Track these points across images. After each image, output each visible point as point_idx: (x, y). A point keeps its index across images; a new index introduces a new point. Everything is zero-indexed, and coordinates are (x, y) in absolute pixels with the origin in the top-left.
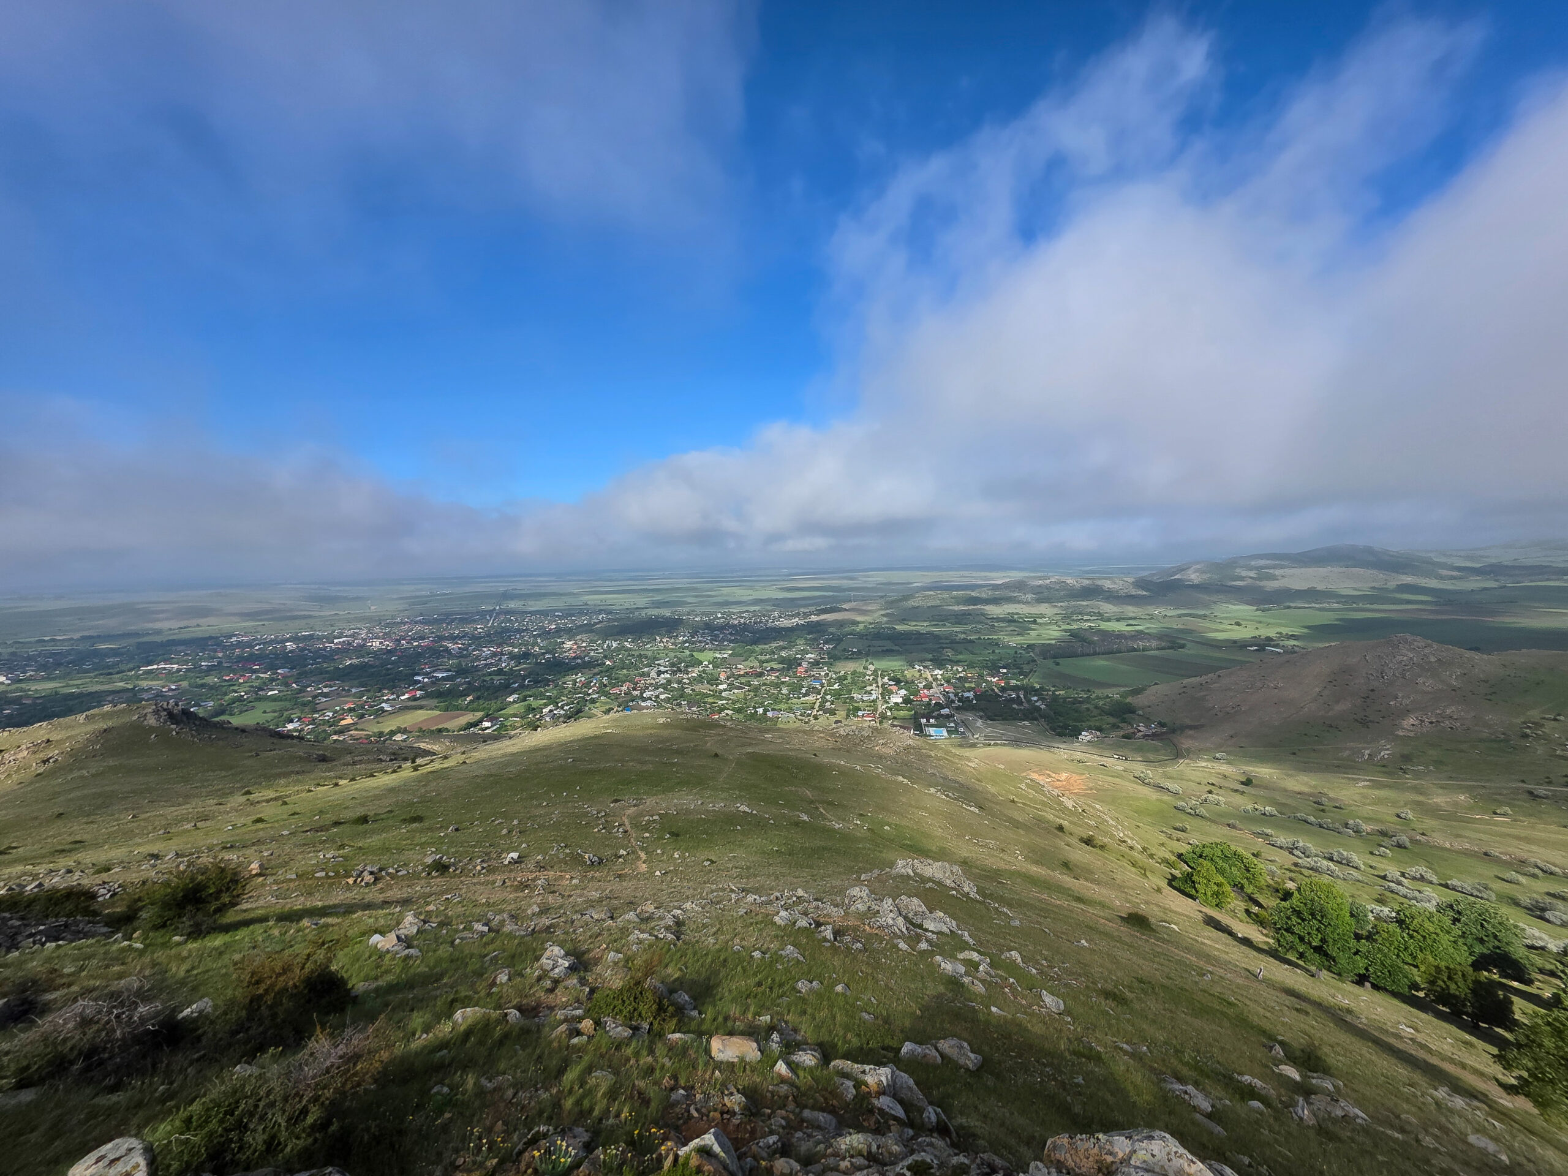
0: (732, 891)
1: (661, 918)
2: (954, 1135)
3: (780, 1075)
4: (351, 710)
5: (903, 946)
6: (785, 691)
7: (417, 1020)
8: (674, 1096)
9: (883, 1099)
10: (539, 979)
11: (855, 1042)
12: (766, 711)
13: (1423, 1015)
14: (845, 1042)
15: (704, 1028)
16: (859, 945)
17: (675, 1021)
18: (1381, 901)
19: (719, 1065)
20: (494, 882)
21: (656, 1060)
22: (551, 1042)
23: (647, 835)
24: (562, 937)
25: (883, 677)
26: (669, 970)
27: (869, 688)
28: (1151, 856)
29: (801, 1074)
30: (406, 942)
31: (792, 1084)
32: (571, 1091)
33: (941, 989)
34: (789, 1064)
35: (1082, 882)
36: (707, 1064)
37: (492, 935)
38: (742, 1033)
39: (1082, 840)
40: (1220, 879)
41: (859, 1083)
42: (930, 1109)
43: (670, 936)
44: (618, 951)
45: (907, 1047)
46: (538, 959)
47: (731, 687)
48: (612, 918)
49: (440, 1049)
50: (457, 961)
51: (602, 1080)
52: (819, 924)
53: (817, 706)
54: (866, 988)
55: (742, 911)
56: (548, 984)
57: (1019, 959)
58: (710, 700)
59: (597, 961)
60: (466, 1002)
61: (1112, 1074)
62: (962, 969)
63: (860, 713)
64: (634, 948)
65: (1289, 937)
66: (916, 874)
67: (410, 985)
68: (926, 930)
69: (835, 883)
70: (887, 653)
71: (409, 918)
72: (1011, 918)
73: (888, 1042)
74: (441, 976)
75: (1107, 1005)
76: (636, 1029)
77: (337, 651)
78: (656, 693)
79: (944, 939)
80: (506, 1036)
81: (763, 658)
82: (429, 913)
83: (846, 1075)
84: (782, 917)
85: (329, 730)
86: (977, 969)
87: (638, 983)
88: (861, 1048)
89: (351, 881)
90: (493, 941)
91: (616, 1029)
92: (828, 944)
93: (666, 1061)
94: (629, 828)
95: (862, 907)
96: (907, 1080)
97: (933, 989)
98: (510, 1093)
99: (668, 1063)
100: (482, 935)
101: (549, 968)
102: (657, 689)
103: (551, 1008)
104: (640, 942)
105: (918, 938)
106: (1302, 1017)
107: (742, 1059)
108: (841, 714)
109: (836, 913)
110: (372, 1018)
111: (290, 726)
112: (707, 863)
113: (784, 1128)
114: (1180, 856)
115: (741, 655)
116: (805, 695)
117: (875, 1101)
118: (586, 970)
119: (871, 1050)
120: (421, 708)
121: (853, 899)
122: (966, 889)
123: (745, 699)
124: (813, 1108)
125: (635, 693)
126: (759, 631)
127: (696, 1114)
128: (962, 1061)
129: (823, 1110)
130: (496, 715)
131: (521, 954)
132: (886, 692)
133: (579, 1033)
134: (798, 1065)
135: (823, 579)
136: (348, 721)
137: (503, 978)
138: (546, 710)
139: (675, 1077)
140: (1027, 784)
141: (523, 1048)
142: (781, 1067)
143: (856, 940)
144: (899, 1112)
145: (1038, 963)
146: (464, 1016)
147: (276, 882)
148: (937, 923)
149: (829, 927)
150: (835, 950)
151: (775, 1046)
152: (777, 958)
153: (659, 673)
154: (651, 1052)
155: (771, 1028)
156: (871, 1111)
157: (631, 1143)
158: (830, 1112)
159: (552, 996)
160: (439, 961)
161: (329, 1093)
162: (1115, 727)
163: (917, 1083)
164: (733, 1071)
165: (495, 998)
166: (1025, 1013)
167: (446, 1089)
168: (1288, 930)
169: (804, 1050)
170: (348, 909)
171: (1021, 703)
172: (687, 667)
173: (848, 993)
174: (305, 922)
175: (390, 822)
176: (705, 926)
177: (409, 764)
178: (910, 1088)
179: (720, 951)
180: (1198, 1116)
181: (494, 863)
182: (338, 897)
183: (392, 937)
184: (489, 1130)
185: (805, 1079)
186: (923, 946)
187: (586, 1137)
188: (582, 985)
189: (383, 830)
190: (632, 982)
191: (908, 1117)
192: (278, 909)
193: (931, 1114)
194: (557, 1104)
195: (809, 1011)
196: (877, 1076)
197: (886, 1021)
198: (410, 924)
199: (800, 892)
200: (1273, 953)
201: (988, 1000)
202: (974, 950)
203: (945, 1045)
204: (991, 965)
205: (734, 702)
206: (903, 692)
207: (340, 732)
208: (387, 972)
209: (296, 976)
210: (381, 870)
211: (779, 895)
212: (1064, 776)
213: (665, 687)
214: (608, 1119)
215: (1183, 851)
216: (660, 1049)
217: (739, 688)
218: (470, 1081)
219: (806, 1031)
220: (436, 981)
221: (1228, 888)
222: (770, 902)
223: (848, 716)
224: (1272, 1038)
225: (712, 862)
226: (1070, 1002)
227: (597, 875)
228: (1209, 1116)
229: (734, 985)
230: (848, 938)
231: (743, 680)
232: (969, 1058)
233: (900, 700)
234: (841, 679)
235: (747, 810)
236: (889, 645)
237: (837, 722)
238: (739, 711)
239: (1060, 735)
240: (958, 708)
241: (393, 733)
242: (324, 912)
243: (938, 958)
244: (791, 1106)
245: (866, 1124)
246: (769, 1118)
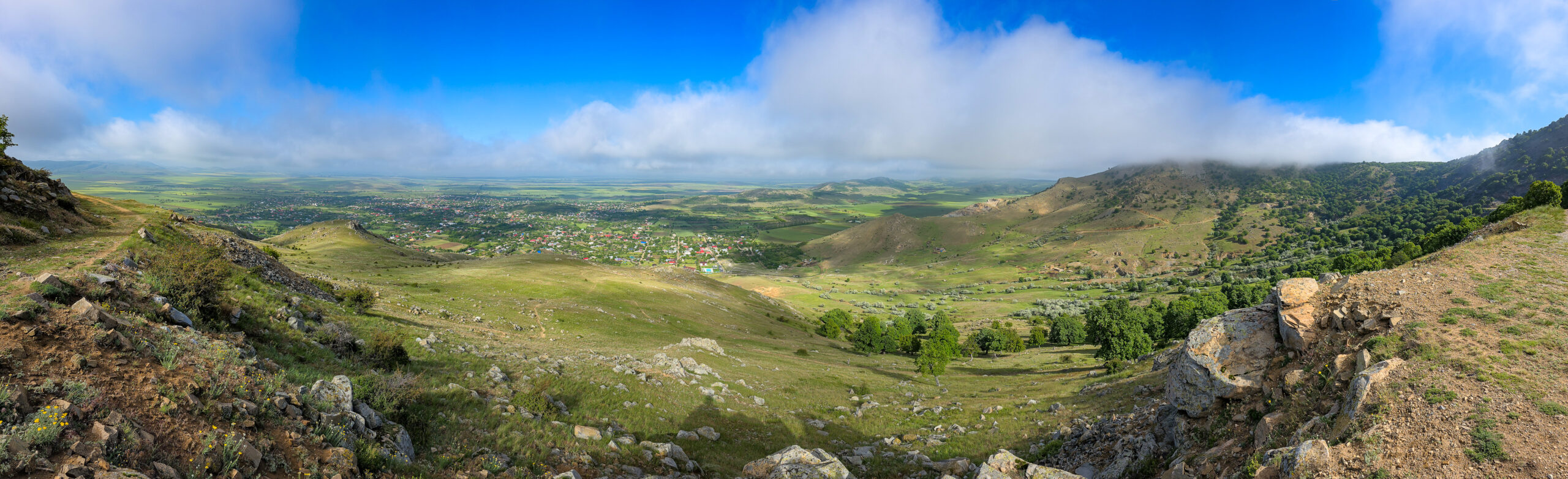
0: (591, 353)
1: (551, 363)
2: (703, 473)
3: (611, 448)
4: (414, 235)
5: (682, 382)
6: (625, 247)
7: (434, 380)
8: (553, 451)
9: (666, 459)
10: (488, 380)
11: (654, 432)
12: (614, 258)
13: (899, 357)
14: (649, 432)
15: (572, 420)
16: (659, 383)
17: (556, 415)
18: (889, 319)
19: (578, 440)
20: (468, 329)
21: (545, 432)
22: (491, 411)
23: (546, 319)
24: (500, 363)
25: (680, 240)
26: (555, 389)
27: (672, 247)
28: (809, 321)
29: (623, 447)
30: (431, 345)
31: (618, 453)
32: (501, 437)
33: (701, 403)
34: (616, 443)
35: (778, 340)
36: (572, 438)
37: (466, 353)
38: (592, 426)
39: (778, 319)
40: (836, 325)
41: (654, 452)
42: (690, 462)
43: (556, 373)
44: (528, 376)
45: (680, 433)
46: (487, 370)
47: (595, 243)
48: (526, 358)
49: (443, 397)
50: (451, 361)
51: (517, 436)
52: (638, 373)
53: (643, 256)
54: (662, 405)
55: (596, 364)
56: (492, 384)
57: (744, 383)
58: (584, 250)
59: (517, 379)
60: (454, 381)
61: (785, 426)
62: (713, 392)
63: (667, 260)
64: (537, 375)
65: (860, 343)
66: (692, 345)
67: (431, 364)
68: (696, 374)
69: (648, 351)
70: (684, 228)
71: (432, 335)
72: (742, 363)
73: (671, 431)
74: (443, 365)
75: (786, 396)
76: (536, 415)
77: (410, 208)
78: (555, 244)
79: (704, 377)
80: (471, 402)
81: (614, 228)
82: (440, 335)
83: (648, 449)
84: (617, 369)
85: (405, 242)
86: (721, 391)
87: (538, 393)
88: (657, 435)
89: (410, 311)
90: (466, 356)
91: (527, 414)
92: (642, 383)
93: (550, 433)
94: (537, 314)
95: (662, 364)
96: (679, 449)
97: (698, 403)
98: (471, 428)
99: (551, 435)
100: (462, 352)
101: (493, 376)
102: (555, 242)
103: (493, 396)
104: (540, 373)
105: (691, 378)
106: (862, 374)
107: (591, 438)
108: (656, 261)
109: (648, 367)
110: (417, 373)
111: (391, 238)
112: (578, 337)
113: (611, 473)
114: (821, 319)
115: (601, 226)
116: (637, 250)
117: (663, 460)
118: (511, 381)
119: (662, 435)
120: (441, 238)
121: (658, 360)
122: (718, 351)
123: (603, 251)
124: (629, 465)
125: (543, 243)
126: (612, 214)
127: (564, 462)
128: (710, 437)
129: (634, 465)
130: (474, 247)
131: (480, 366)
132: (682, 249)
133: (506, 411)
134: (621, 443)
135: (651, 186)
136: (412, 240)
137: (470, 375)
138: (497, 248)
139: (554, 442)
140: (753, 295)
141: (479, 410)
142: (612, 444)
143: (658, 381)
144: (674, 464)
145: (754, 383)
146: (453, 387)
147: (384, 302)
148: (702, 370)
149: (644, 374)
150: (646, 386)
151: (609, 433)
152: (613, 389)
153: (557, 234)
154: (543, 428)
155: (608, 425)
156: (660, 465)
157: (531, 468)
158: (639, 467)
159: (493, 390)
160: (443, 358)
161: (400, 396)
162: (794, 261)
163: (684, 450)
164: (585, 444)
165: (466, 383)
166: (745, 409)
167: (444, 415)
168: (859, 340)
169: (626, 436)
170: (409, 323)
171: (751, 253)
172: (572, 231)
173: (652, 407)
174: (393, 323)
175: (426, 289)
176: (575, 370)
177: (435, 264)
178: (680, 453)
179: (583, 383)
180: (819, 431)
181: (468, 319)
182: (405, 316)
183: (425, 340)
184: (462, 441)
185: (625, 451)
186: (694, 382)
187: (508, 459)
188: (509, 388)
189: (423, 292)
190: (535, 392)
191: (678, 467)
192: (384, 314)
193: (690, 464)
194: (494, 440)
195: (630, 416)
196: (663, 448)
197: (671, 420)
198: (432, 338)
199: (629, 356)
200: (855, 352)
201: (726, 405)
202: (720, 381)
203: (701, 431)
204: (729, 388)
205: (597, 252)
206: (691, 249)
207: (409, 244)
208: (422, 355)
209: (390, 344)
210: (422, 310)
211: (616, 357)
212: (770, 289)
213: (560, 241)
214: (520, 454)
215: (822, 316)
216: (547, 427)
217: (600, 244)
218: (454, 416)
219: (628, 426)
220: (442, 367)
221: (838, 328)
222: (612, 361)
223: (660, 262)
224: (850, 387)
225: (581, 337)
226: (768, 399)
227: (519, 335)
228: (823, 429)
229: (586, 402)
230: (653, 380)
231: (602, 240)
232: (713, 435)
233: (689, 253)
234: (657, 242)
235: (602, 311)
236: (684, 223)
237: (653, 265)
238: (599, 257)
239: (769, 268)
240: (719, 258)
241: (429, 248)
242: (399, 321)
243: (701, 388)
244: (616, 463)
245: (657, 471)
246: (604, 468)
